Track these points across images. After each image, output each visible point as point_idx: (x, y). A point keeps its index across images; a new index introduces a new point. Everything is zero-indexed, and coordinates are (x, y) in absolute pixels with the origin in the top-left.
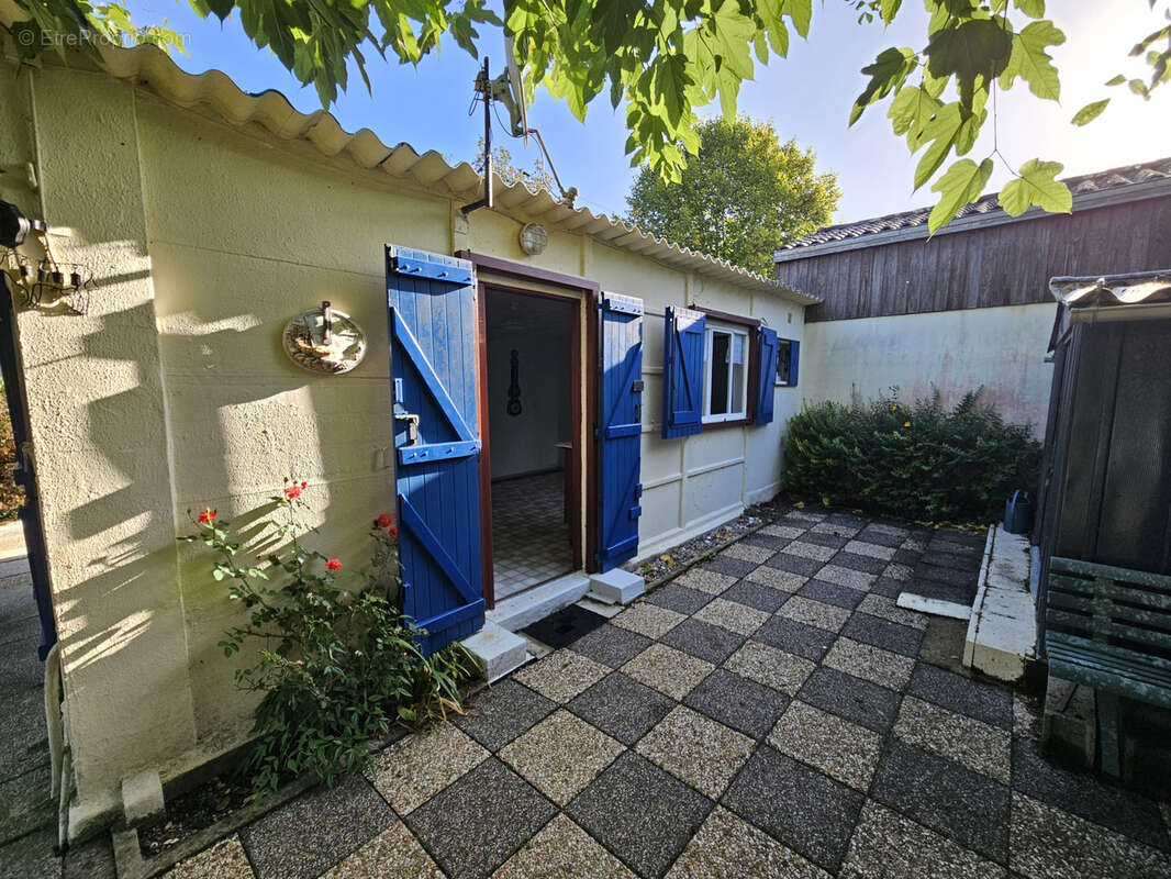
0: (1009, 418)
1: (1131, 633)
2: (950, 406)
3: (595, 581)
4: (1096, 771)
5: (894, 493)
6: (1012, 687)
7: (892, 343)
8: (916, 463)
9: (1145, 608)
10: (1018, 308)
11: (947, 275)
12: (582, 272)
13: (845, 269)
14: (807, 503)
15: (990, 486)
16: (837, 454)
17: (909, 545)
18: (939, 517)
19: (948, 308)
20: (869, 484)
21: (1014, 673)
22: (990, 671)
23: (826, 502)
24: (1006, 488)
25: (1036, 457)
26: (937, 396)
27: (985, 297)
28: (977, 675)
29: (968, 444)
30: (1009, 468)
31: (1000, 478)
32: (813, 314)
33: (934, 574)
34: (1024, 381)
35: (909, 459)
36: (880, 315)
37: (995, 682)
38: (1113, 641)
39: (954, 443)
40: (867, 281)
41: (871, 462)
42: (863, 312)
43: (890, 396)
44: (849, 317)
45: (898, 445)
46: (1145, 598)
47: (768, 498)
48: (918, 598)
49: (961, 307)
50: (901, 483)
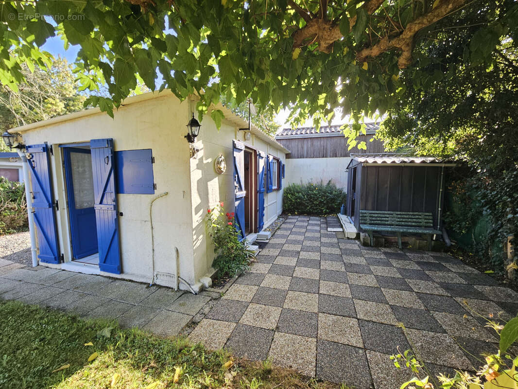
0: (338, 187)
1: (372, 222)
2: (325, 184)
3: (259, 235)
4: (371, 246)
5: (315, 208)
6: (354, 239)
7: (310, 166)
8: (320, 199)
9: (373, 217)
10: (339, 158)
11: (322, 148)
12: (253, 145)
13: (297, 144)
14: (291, 214)
15: (336, 204)
16: (300, 198)
17: (322, 220)
18: (326, 213)
19: (323, 157)
20: (308, 206)
21: (354, 236)
22: (350, 237)
23: (296, 213)
24: (340, 204)
25: (345, 196)
26: (322, 181)
27: (331, 155)
28: (348, 238)
29: (331, 193)
30: (340, 199)
31: (339, 201)
32: (288, 156)
33: (331, 224)
34: (340, 177)
35: (318, 198)
36: (307, 157)
37: (352, 239)
38: (370, 224)
39: (328, 193)
40: (302, 148)
41: (309, 200)
42: (302, 157)
43: (310, 181)
44: (298, 158)
45: (315, 195)
46: (374, 215)
47: (280, 214)
48: (332, 229)
49: (326, 157)
50: (316, 205)
